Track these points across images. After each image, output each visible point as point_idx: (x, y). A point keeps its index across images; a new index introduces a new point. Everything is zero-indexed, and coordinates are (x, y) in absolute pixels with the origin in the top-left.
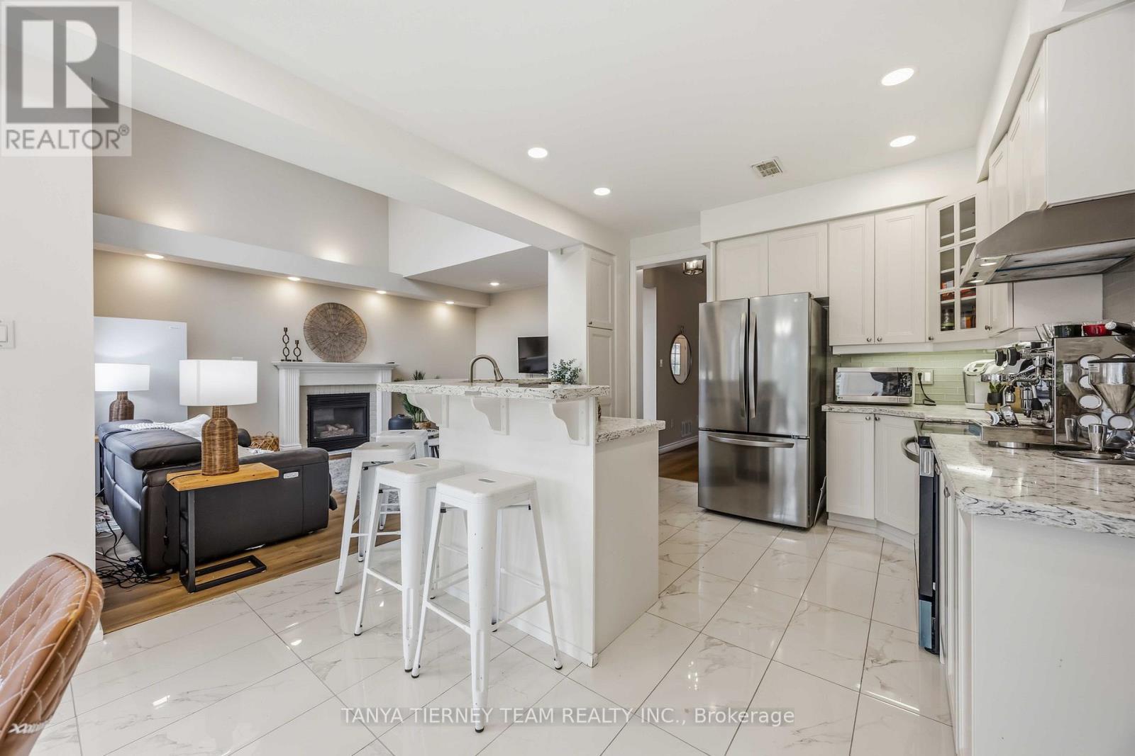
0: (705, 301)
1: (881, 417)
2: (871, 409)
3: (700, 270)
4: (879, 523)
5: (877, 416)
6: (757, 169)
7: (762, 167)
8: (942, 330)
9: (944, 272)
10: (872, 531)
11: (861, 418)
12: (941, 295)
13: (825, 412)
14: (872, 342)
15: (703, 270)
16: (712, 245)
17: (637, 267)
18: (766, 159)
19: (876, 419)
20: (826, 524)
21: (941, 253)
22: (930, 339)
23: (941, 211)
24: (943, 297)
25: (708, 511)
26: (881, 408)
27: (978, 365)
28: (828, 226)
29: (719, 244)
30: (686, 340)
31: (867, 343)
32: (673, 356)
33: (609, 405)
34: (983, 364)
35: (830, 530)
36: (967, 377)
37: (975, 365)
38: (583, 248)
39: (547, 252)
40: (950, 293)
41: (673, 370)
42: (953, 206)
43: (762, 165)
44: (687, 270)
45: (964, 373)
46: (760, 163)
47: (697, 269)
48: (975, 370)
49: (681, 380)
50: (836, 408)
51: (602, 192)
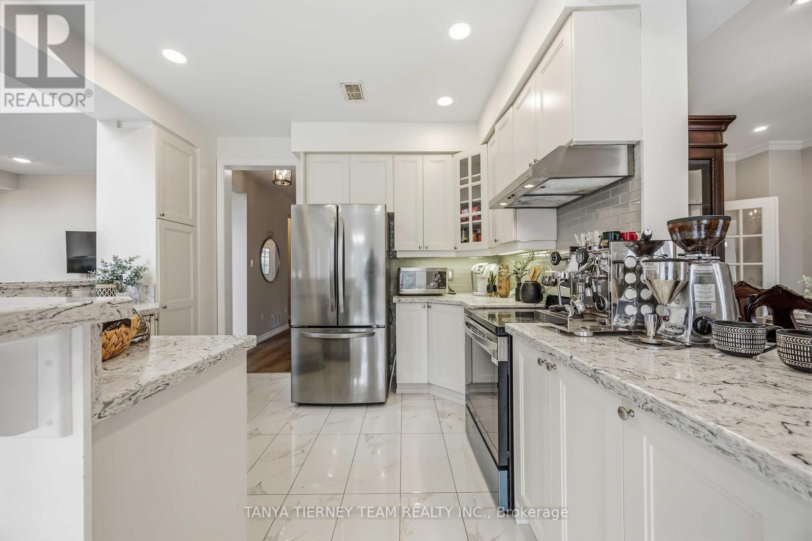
0: (295, 204)
1: (431, 305)
2: (426, 299)
3: (289, 182)
4: (429, 384)
5: (429, 304)
6: (344, 88)
7: (349, 87)
8: (462, 242)
9: (462, 202)
10: (425, 391)
11: (419, 306)
12: (461, 218)
13: (395, 303)
14: (422, 249)
15: (292, 182)
16: (302, 155)
17: (225, 166)
18: (353, 81)
19: (429, 307)
20: (396, 392)
21: (461, 189)
22: (455, 248)
23: (460, 161)
24: (462, 220)
25: (300, 405)
26: (432, 298)
27: (480, 267)
28: (393, 157)
29: (308, 156)
30: (275, 244)
31: (418, 249)
32: (263, 259)
33: (190, 307)
34: (482, 266)
35: (399, 398)
36: (474, 274)
37: (478, 267)
38: (151, 126)
39: (96, 121)
40: (466, 218)
41: (263, 270)
42: (468, 158)
43: (349, 86)
44: (276, 180)
45: (472, 272)
46: (348, 82)
47: (286, 180)
48: (479, 270)
49: (270, 278)
50: (403, 299)
51: (175, 56)
